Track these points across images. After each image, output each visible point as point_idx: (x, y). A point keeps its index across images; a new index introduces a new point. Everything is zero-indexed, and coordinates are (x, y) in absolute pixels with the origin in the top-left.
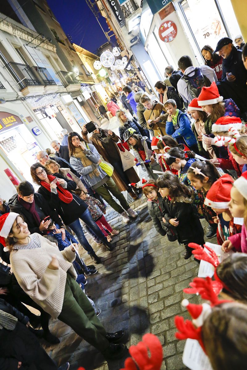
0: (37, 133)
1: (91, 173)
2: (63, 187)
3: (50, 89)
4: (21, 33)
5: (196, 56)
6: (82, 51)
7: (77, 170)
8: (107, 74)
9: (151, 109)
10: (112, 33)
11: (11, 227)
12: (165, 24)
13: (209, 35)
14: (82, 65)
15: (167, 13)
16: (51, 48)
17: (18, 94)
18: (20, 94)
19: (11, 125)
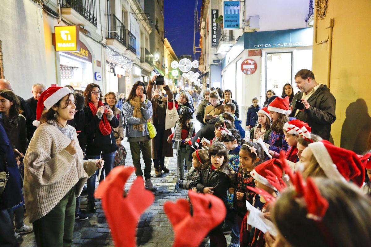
0: (97, 78)
1: (136, 124)
2: (108, 118)
3: (130, 54)
4: (134, 4)
5: (261, 97)
6: (168, 48)
7: (126, 116)
8: (177, 77)
9: (214, 106)
10: (200, 50)
11: (61, 98)
12: (250, 60)
13: (278, 87)
14: (163, 56)
15: (255, 54)
16: (148, 29)
17: (102, 39)
18: (104, 41)
19: (82, 56)
